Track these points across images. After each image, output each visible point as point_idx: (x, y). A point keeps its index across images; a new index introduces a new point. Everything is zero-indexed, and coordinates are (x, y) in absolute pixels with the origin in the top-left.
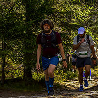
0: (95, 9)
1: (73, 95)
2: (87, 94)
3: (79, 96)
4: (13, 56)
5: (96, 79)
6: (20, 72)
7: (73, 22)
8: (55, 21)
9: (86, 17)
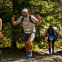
0: (57, 4)
1: (42, 58)
2: (51, 57)
3: (46, 59)
4: (5, 33)
5: (57, 48)
6: (9, 43)
7: (43, 12)
8: (31, 12)
9: (51, 9)
